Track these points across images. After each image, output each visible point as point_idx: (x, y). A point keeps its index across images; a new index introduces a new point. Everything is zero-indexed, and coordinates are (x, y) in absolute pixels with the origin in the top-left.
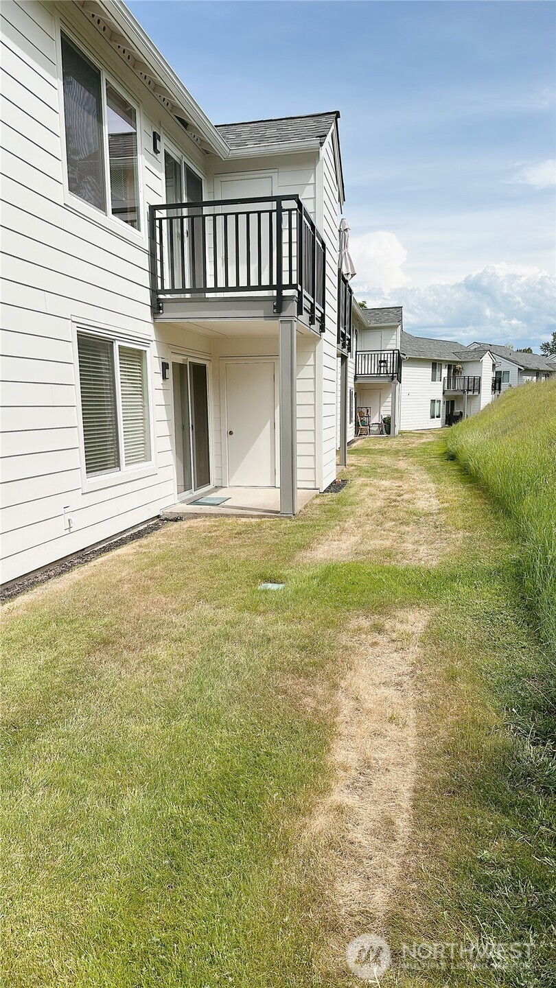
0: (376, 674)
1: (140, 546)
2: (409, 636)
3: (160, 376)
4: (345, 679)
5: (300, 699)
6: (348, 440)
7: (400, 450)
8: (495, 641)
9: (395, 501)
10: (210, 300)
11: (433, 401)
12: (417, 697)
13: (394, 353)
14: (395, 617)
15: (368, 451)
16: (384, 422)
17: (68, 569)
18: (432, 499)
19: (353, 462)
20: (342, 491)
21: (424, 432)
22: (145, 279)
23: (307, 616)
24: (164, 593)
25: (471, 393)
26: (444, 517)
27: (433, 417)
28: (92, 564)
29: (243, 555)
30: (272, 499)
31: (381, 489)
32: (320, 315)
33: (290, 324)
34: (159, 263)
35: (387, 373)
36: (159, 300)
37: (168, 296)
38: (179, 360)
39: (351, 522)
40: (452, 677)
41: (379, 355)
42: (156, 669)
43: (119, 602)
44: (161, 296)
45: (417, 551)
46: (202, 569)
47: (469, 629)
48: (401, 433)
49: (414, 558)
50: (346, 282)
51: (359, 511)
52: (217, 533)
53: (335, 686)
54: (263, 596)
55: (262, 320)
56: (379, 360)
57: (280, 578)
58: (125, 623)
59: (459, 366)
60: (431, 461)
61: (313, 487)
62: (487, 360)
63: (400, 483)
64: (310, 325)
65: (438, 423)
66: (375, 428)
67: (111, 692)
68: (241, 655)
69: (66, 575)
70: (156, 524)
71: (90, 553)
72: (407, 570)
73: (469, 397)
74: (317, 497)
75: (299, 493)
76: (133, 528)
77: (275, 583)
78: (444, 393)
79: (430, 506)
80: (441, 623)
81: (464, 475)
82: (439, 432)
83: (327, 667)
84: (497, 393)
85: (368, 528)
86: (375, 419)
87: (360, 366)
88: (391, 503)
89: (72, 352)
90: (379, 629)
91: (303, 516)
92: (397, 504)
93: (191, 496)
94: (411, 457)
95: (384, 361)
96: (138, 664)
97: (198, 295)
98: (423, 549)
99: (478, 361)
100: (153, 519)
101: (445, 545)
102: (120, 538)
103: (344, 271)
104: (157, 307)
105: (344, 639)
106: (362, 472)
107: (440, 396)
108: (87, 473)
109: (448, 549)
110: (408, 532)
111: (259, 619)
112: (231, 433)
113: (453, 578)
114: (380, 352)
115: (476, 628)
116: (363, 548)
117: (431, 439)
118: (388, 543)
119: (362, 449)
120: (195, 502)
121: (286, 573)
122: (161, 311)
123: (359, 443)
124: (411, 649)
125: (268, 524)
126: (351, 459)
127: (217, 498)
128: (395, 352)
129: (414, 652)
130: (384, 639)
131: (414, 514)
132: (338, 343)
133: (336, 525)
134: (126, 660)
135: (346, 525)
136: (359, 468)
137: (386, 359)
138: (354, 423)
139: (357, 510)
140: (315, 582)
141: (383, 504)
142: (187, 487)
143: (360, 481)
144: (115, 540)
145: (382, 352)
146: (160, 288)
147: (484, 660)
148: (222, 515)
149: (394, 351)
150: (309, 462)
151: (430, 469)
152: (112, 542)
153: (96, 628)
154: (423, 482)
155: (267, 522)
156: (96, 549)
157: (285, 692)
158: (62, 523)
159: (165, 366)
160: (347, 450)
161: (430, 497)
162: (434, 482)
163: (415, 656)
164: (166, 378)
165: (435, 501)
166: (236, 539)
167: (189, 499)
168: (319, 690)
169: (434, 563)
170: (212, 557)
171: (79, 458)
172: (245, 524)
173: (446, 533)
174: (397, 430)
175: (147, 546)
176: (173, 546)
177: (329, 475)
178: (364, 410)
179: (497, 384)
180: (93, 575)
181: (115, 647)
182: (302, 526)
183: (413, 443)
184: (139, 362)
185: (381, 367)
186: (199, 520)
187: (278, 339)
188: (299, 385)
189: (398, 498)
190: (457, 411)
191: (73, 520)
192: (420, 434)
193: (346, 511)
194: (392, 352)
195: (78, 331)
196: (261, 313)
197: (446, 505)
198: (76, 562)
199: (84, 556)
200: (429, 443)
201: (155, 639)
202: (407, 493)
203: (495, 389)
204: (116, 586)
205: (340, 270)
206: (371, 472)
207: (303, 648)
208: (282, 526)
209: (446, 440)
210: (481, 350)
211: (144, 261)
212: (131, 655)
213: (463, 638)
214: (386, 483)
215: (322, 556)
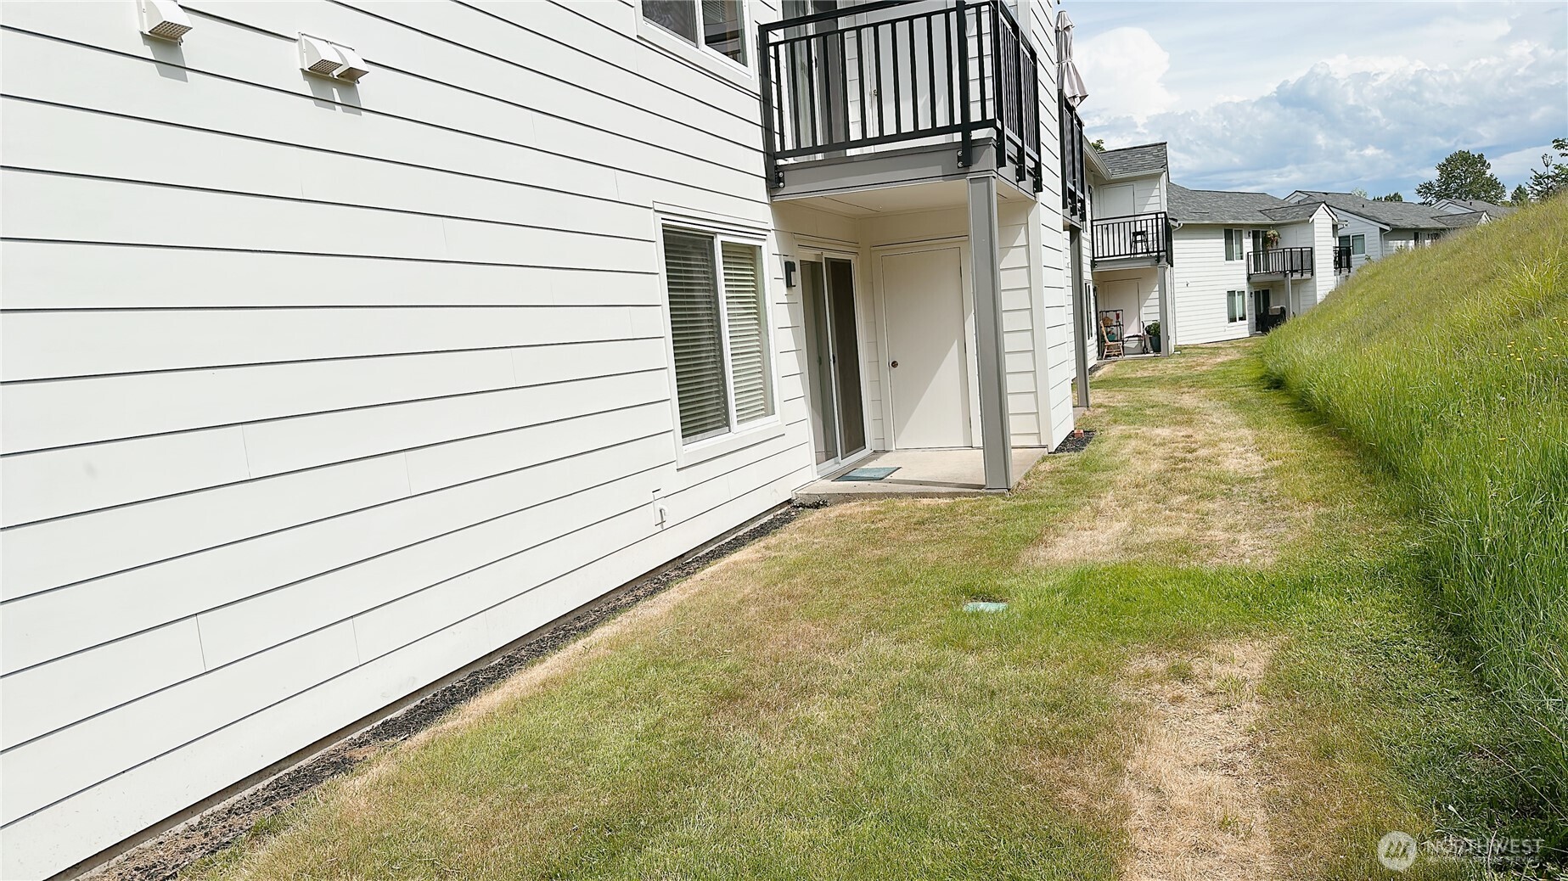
0: (1187, 750)
1: (767, 548)
2: (1237, 685)
3: (783, 284)
4: (1134, 757)
5: (1059, 790)
6: (1090, 365)
7: (1181, 377)
8: (1398, 688)
9: (1184, 460)
10: (855, 159)
11: (1231, 294)
12: (1266, 788)
13: (1157, 218)
14: (1208, 654)
15: (1124, 383)
16: (1148, 332)
17: (663, 586)
18: (1250, 455)
19: (1100, 401)
20: (1086, 448)
21: (1220, 345)
22: (756, 138)
23: (1053, 655)
24: (813, 620)
25: (1297, 276)
26: (1275, 483)
27: (1233, 320)
28: (698, 577)
29: (932, 558)
30: (970, 465)
31: (1157, 442)
32: (1032, 165)
33: (986, 183)
34: (776, 112)
35: (1148, 252)
36: (777, 167)
37: (791, 161)
38: (810, 256)
39: (1110, 498)
40: (1326, 753)
41: (1132, 224)
42: (812, 738)
43: (744, 634)
44: (781, 162)
45: (1234, 541)
46: (867, 580)
47: (1347, 670)
48: (1179, 349)
49: (1231, 554)
50: (1071, 109)
51: (1122, 478)
52: (886, 524)
53: (1117, 769)
54: (974, 624)
55: (940, 180)
56: (1133, 230)
57: (998, 592)
58: (758, 667)
59: (1272, 232)
60: (1239, 392)
61: (1037, 444)
62: (1322, 220)
63: (1190, 431)
64: (1018, 181)
65: (1242, 329)
66: (1132, 344)
67: (748, 775)
68: (948, 717)
69: (662, 595)
70: (787, 513)
71: (693, 561)
72: (1219, 573)
73: (1295, 283)
74: (1044, 459)
75: (1014, 454)
76: (752, 520)
77: (989, 601)
78: (1249, 279)
79: (1246, 466)
80: (1295, 662)
81: (1302, 411)
82: (1247, 344)
83: (1099, 738)
84: (1345, 272)
85: (1141, 506)
86: (1132, 329)
87: (1100, 244)
88: (1177, 464)
89: (655, 257)
90: (1185, 676)
91: (1023, 491)
92: (1188, 465)
93: (837, 467)
94: (1202, 387)
95: (1141, 233)
96: (785, 731)
97: (834, 154)
98: (1245, 540)
99: (1306, 222)
100: (781, 505)
101: (1283, 530)
102: (734, 537)
103: (1068, 93)
104: (774, 179)
105: (1123, 692)
106: (1117, 416)
107: (1241, 284)
108: (683, 437)
109: (1290, 537)
110: (1215, 511)
111: (971, 660)
112: (894, 364)
113: (1307, 585)
114: (1132, 219)
115: (1359, 668)
116: (1136, 540)
117: (1234, 355)
118: (1180, 531)
119: (1114, 380)
120: (844, 477)
121: (1006, 583)
122: (781, 184)
123: (1106, 370)
124: (1244, 707)
125: (966, 506)
126: (1096, 397)
127: (879, 470)
128: (1159, 216)
129: (1251, 711)
130: (1194, 691)
131: (1221, 481)
132: (1065, 207)
133: (1084, 505)
134: (765, 725)
135: (1102, 503)
136: (1111, 410)
137: (1144, 229)
138: (1095, 337)
139: (1119, 477)
140: (1060, 597)
141: (1162, 467)
142: (829, 453)
143: (1116, 431)
144: (727, 540)
145: (1137, 218)
146: (778, 149)
147: (1386, 723)
148: (890, 495)
149: (1157, 214)
150: (1027, 404)
151: (1240, 405)
152: (723, 542)
153: (715, 673)
154: (1228, 427)
155: (965, 504)
156: (700, 555)
157: (1031, 780)
158: (650, 516)
159: (789, 267)
160: (1089, 381)
161: (1247, 451)
162: (1249, 426)
163: (1252, 719)
164: (791, 286)
165: (1255, 459)
166: (917, 532)
167: (835, 473)
168: (1090, 777)
169: (1268, 561)
170: (881, 561)
171: (670, 415)
172: (929, 508)
173: (1284, 509)
174: (1172, 344)
175: (777, 547)
176: (818, 546)
177: (1062, 424)
178: (1112, 316)
179: (1343, 258)
180: (701, 593)
181: (747, 704)
182: (1026, 508)
183: (1203, 364)
184: (751, 265)
185: (1136, 242)
186: (852, 504)
187: (967, 208)
188: (1005, 280)
189: (1189, 456)
190: (1275, 307)
191: (667, 511)
192: (1214, 349)
193: (1098, 480)
194: (1154, 216)
195: (663, 225)
196: (938, 170)
197: (1276, 463)
198: (673, 574)
199: (684, 565)
200: (1232, 363)
201: (806, 691)
202: (1203, 446)
203: (1341, 267)
204: (736, 610)
205: (1060, 92)
206: (1136, 415)
207: (1054, 707)
208: (991, 508)
209: (1261, 356)
210: (1309, 203)
211: (754, 110)
212: (772, 717)
213: (1339, 686)
214: (1164, 432)
215: (1066, 555)
